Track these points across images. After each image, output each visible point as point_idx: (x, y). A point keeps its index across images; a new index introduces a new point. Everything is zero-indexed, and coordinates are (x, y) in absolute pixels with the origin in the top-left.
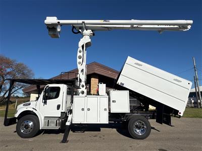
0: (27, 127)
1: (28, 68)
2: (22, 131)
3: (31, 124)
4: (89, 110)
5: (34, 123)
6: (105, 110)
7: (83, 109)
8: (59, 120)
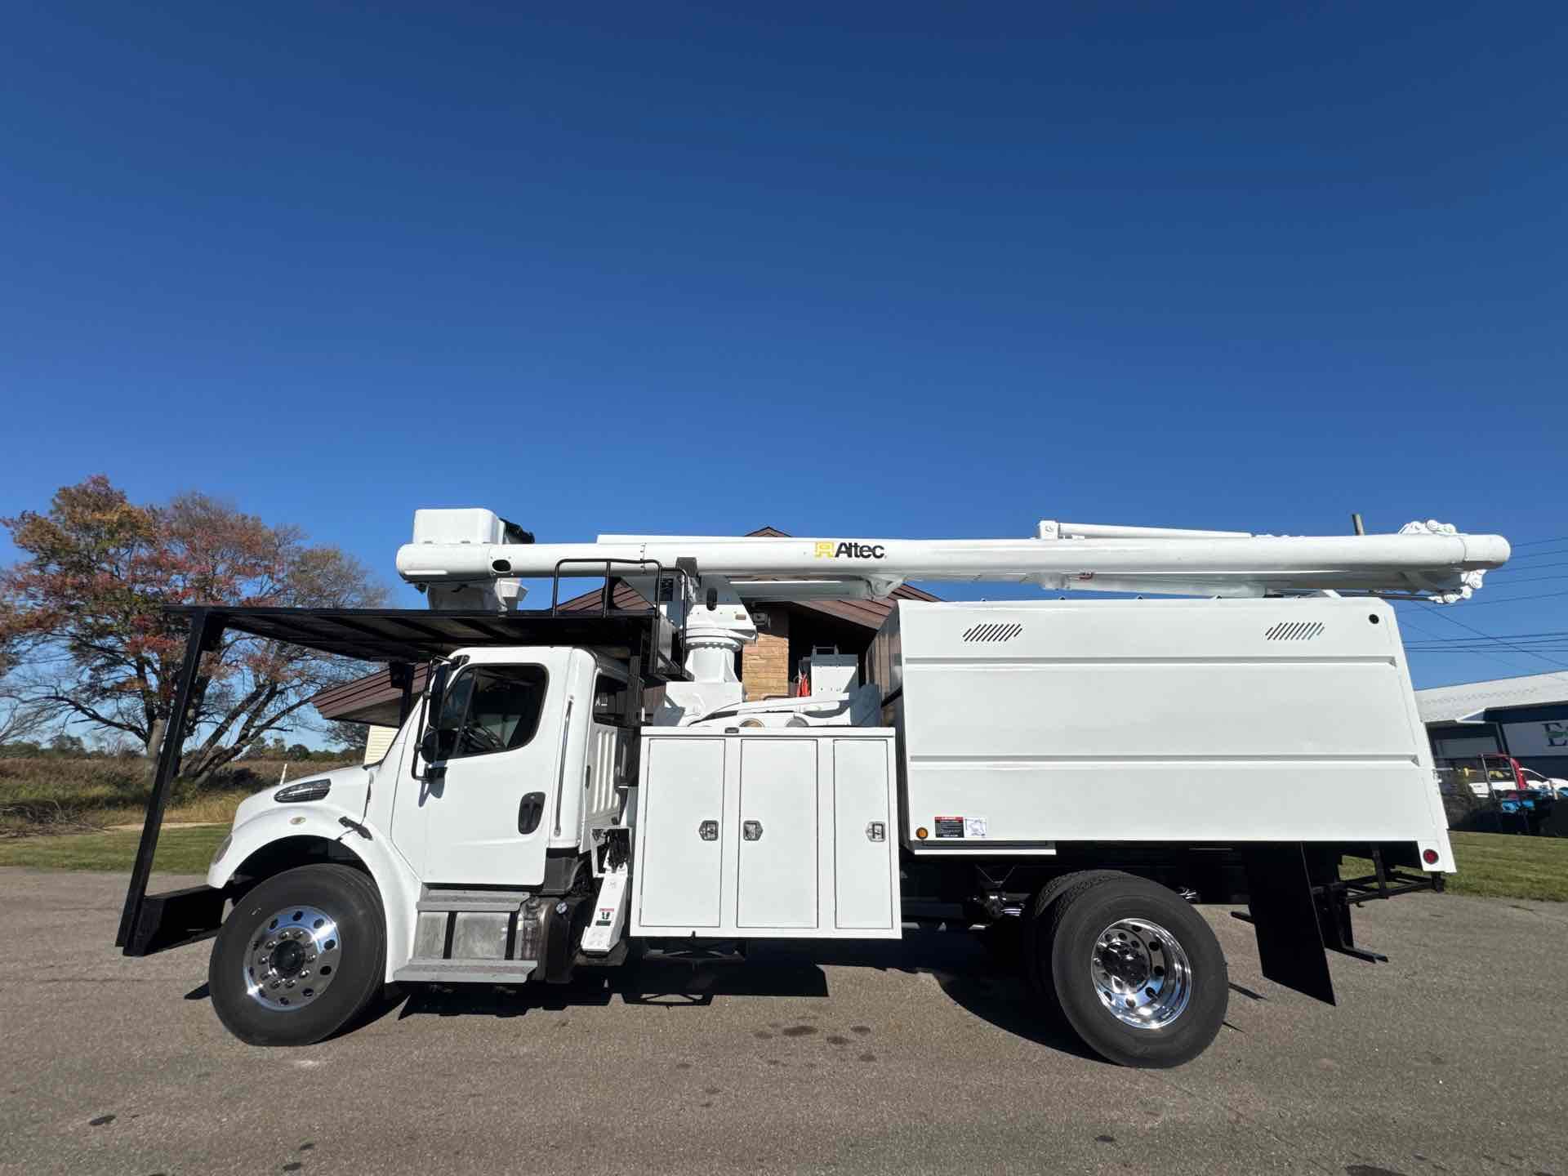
0: (290, 957)
1: (368, 581)
2: (253, 990)
3: (324, 933)
4: (752, 831)
5: (342, 931)
6: (876, 831)
7: (709, 830)
8: (530, 910)
